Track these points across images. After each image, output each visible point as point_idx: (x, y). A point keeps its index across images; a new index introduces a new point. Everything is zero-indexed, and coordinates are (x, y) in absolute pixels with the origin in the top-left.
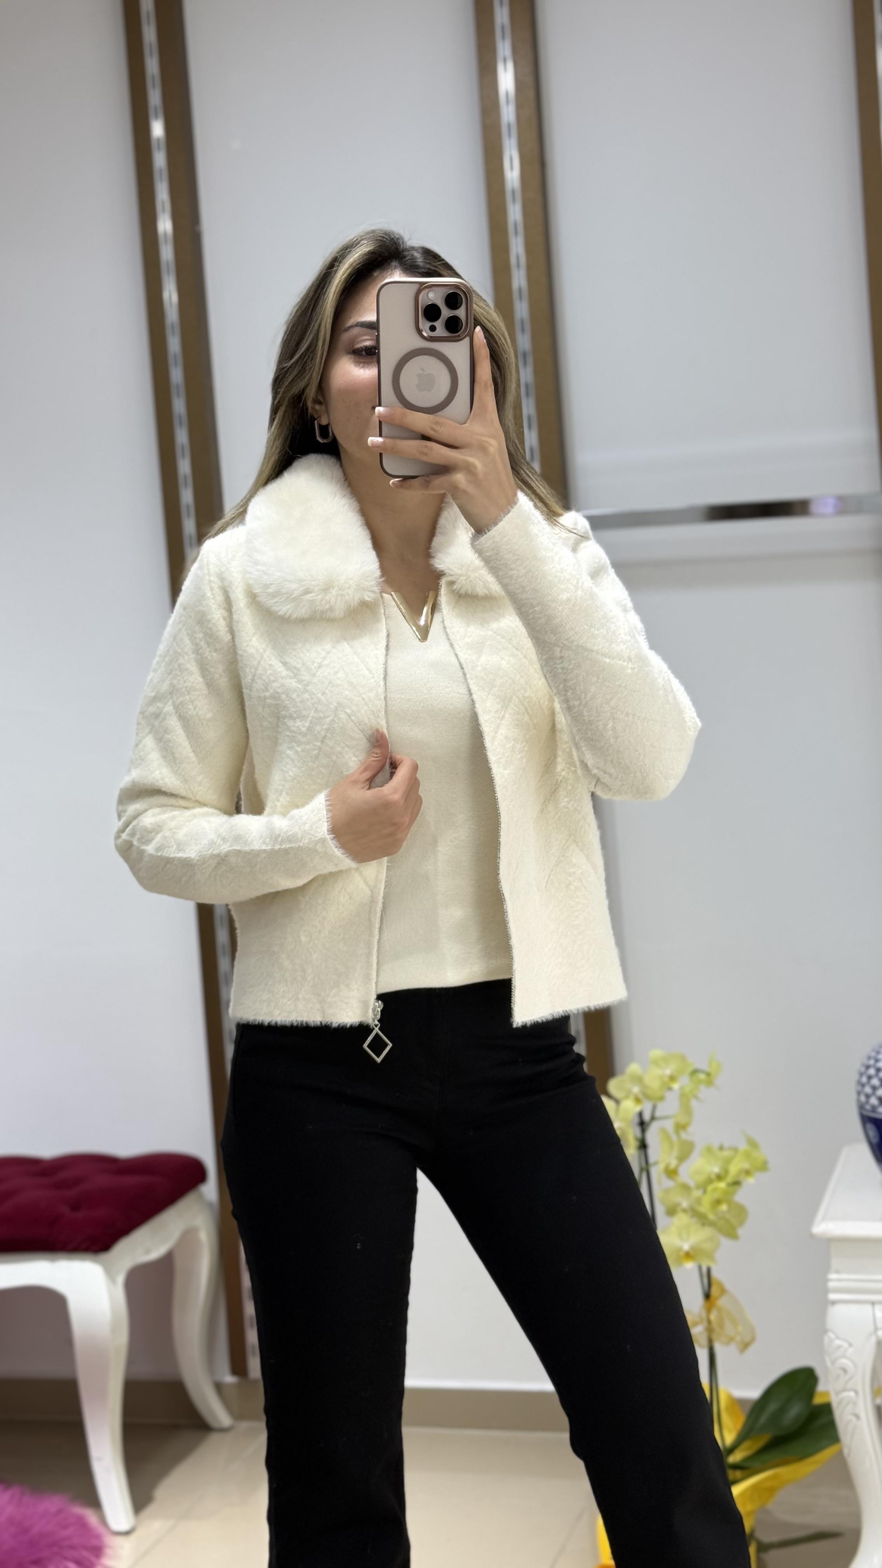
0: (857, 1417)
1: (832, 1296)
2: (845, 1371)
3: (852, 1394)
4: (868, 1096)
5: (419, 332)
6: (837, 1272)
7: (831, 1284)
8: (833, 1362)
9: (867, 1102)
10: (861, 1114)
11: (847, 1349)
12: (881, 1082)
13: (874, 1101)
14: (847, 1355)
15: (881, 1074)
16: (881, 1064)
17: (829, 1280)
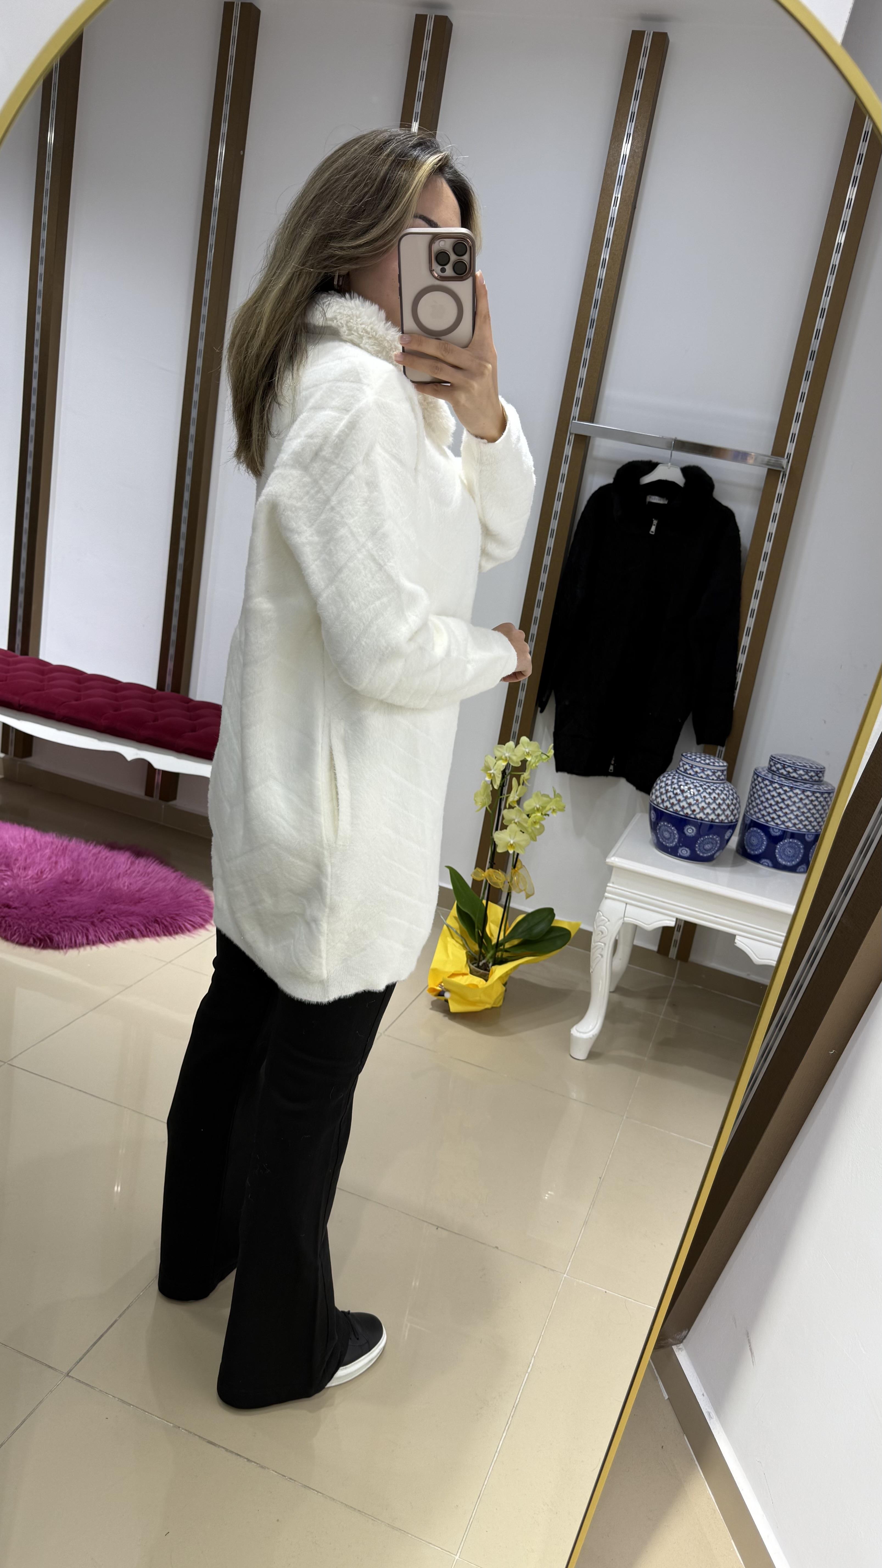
0: (602, 956)
1: (606, 894)
2: (602, 933)
3: (603, 944)
4: (657, 797)
5: (431, 271)
6: (613, 883)
7: (608, 888)
8: (598, 927)
9: (656, 799)
10: (651, 804)
11: (607, 922)
12: (667, 791)
13: (659, 800)
14: (606, 925)
15: (669, 788)
16: (669, 782)
17: (607, 886)
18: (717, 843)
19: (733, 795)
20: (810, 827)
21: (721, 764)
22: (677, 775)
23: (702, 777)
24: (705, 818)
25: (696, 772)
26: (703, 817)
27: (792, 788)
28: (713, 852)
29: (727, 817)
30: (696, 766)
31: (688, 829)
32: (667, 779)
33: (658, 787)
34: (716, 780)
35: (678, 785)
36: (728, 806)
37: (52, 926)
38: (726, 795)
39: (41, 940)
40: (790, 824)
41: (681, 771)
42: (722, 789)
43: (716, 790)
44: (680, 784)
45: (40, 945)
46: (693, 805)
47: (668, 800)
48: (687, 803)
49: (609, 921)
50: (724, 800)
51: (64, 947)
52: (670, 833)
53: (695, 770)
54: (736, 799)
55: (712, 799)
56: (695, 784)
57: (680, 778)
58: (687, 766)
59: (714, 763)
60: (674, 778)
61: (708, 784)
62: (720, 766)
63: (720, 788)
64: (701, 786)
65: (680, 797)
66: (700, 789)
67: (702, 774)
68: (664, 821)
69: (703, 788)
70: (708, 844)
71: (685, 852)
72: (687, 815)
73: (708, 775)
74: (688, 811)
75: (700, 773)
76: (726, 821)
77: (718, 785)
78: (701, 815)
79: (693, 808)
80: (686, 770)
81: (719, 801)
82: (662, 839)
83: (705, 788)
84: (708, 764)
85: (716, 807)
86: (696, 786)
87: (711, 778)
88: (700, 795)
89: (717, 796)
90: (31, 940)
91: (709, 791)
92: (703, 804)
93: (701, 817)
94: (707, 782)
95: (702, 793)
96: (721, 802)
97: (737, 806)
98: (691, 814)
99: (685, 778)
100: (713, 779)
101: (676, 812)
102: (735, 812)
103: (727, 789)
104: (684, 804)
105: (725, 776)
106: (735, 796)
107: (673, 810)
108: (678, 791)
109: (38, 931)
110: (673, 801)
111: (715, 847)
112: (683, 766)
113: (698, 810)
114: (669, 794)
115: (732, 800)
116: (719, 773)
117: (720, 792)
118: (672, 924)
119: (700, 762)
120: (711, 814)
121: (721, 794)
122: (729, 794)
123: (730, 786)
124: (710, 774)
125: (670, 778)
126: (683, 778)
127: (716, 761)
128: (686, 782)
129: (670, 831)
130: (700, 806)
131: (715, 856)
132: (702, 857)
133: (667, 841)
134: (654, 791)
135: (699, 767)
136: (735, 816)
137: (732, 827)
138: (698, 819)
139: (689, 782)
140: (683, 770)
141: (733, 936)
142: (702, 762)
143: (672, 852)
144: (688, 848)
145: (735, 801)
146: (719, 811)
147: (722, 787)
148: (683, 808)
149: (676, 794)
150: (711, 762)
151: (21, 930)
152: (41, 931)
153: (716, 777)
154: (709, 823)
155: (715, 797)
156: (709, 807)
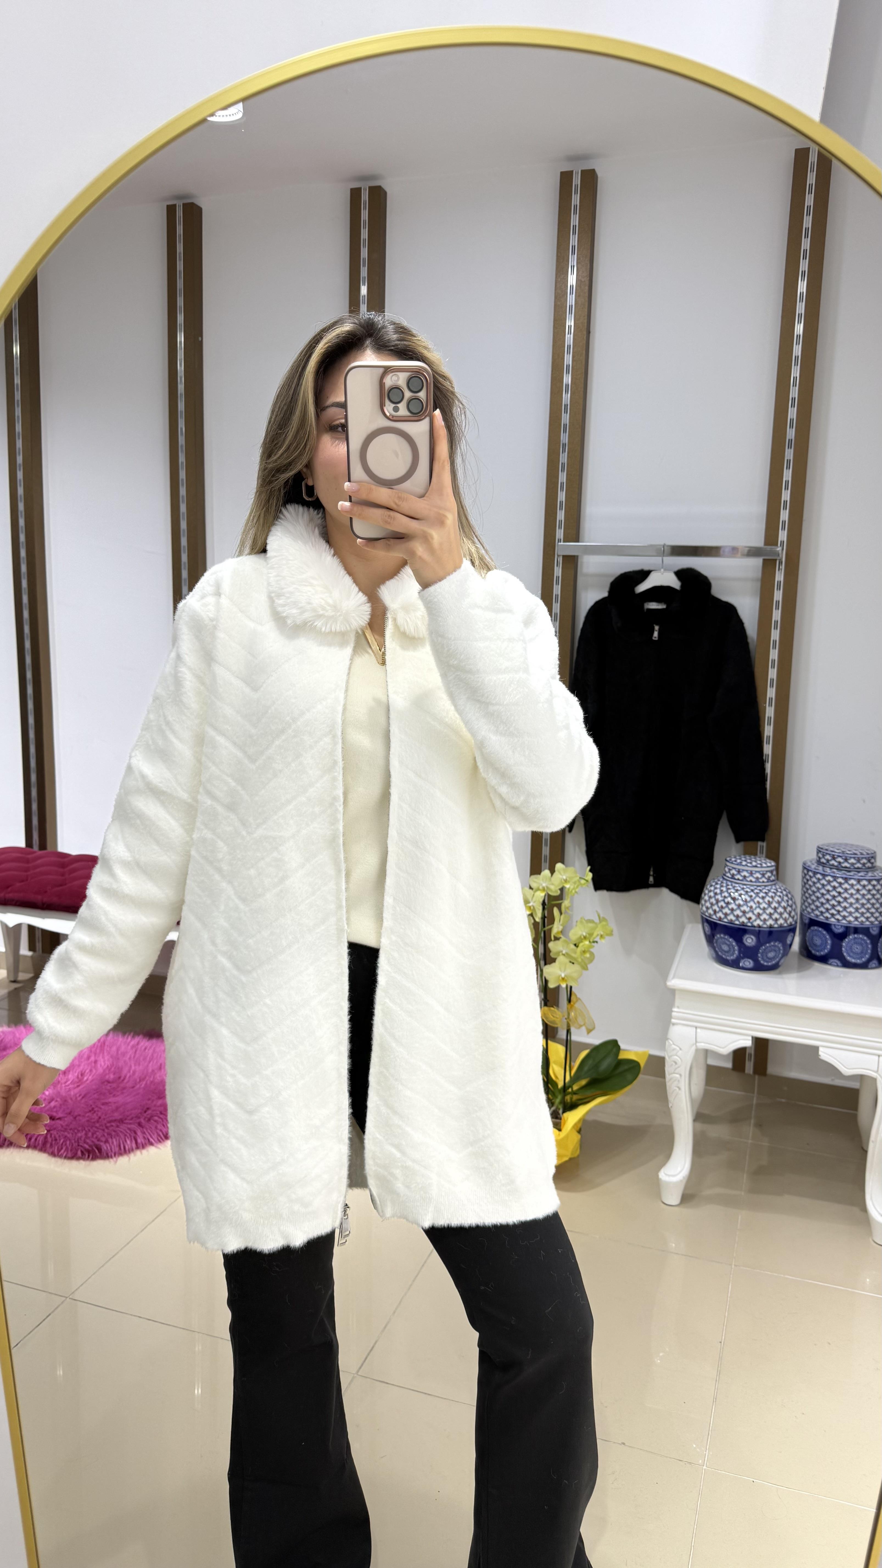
0: (680, 1089)
1: (673, 1021)
2: (676, 1063)
3: (678, 1076)
4: (707, 908)
6: (678, 1007)
7: (674, 1014)
8: (670, 1057)
9: (707, 911)
10: (702, 917)
11: (678, 1051)
12: (717, 901)
13: (711, 911)
14: (678, 1054)
15: (719, 897)
16: (718, 891)
17: (672, 1011)
18: (780, 949)
19: (787, 896)
20: (872, 919)
21: (769, 865)
22: (725, 882)
23: (751, 881)
24: (763, 925)
25: (745, 877)
26: (761, 923)
27: (846, 880)
28: (777, 959)
29: (786, 920)
30: (743, 870)
31: (746, 939)
32: (716, 888)
33: (706, 898)
34: (768, 882)
35: (728, 892)
36: (785, 908)
37: (99, 1134)
38: (780, 896)
39: (89, 1152)
40: (851, 919)
41: (728, 877)
42: (775, 891)
43: (768, 893)
44: (729, 891)
45: (89, 1156)
46: (748, 913)
47: (721, 911)
48: (741, 911)
49: (680, 1049)
50: (779, 903)
51: (113, 1155)
52: (729, 946)
53: (743, 874)
54: (791, 899)
55: (766, 903)
56: (745, 890)
57: (728, 885)
58: (734, 872)
59: (761, 864)
60: (722, 886)
61: (759, 888)
62: (768, 867)
63: (772, 890)
64: (752, 891)
65: (733, 906)
66: (752, 894)
67: (751, 878)
68: (720, 933)
69: (754, 893)
70: (770, 952)
71: (748, 964)
72: (743, 924)
73: (757, 878)
74: (743, 919)
75: (748, 877)
76: (785, 925)
77: (770, 887)
78: (758, 922)
79: (748, 916)
80: (733, 875)
81: (774, 905)
82: (722, 953)
83: (757, 893)
84: (756, 866)
85: (772, 911)
86: (747, 892)
87: (761, 880)
88: (753, 900)
89: (771, 900)
90: (79, 1153)
91: (761, 895)
92: (758, 911)
93: (759, 925)
94: (758, 886)
95: (755, 898)
96: (777, 905)
97: (794, 907)
98: (747, 923)
99: (734, 885)
100: (763, 882)
101: (731, 922)
102: (793, 913)
103: (779, 890)
104: (738, 912)
105: (774, 876)
106: (789, 896)
107: (728, 920)
108: (729, 899)
109: (85, 1142)
110: (726, 910)
111: (779, 954)
112: (729, 872)
113: (754, 918)
114: (720, 904)
115: (788, 901)
116: (769, 874)
117: (773, 895)
118: (748, 1043)
119: (746, 865)
120: (769, 919)
121: (775, 897)
122: (783, 895)
123: (782, 886)
124: (760, 876)
125: (718, 886)
126: (732, 885)
127: (763, 862)
128: (736, 888)
129: (728, 943)
130: (756, 912)
131: (780, 964)
132: (767, 966)
133: (727, 954)
134: (703, 902)
135: (747, 871)
136: (793, 918)
137: (792, 930)
138: (754, 927)
139: (739, 888)
140: (730, 876)
141: (816, 1049)
142: (749, 865)
143: (734, 964)
144: (749, 958)
145: (790, 902)
146: (776, 916)
147: (775, 889)
148: (737, 917)
149: (728, 903)
150: (758, 864)
151: (68, 1142)
152: (88, 1141)
153: (766, 878)
154: (768, 929)
155: (769, 901)
156: (764, 912)
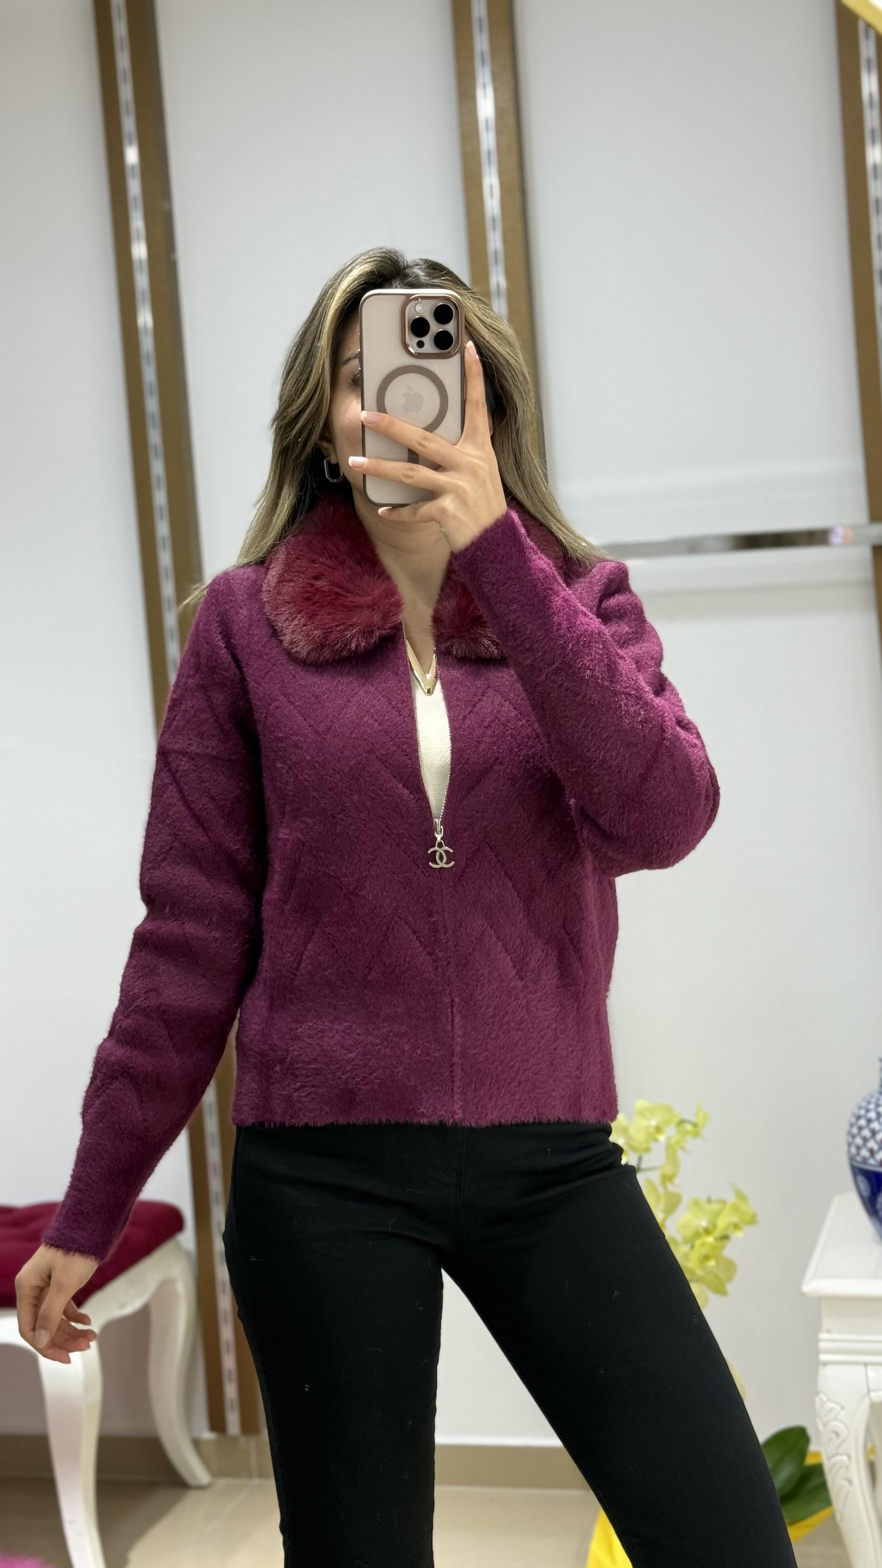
0: (850, 1482)
1: (823, 1357)
2: (837, 1434)
3: (845, 1458)
4: (858, 1148)
5: (407, 348)
6: (829, 1331)
7: (822, 1345)
8: (825, 1425)
11: (836, 1412)
14: (840, 1417)
17: (818, 1340)
49: (843, 1408)
